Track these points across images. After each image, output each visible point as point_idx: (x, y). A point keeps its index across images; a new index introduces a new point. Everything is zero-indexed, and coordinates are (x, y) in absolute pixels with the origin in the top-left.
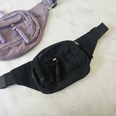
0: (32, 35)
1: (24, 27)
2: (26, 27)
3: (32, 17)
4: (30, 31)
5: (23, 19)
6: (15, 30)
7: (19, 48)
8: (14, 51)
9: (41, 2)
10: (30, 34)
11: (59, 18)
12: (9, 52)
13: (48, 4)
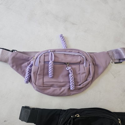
0: (79, 83)
1: (77, 70)
2: (79, 72)
3: (91, 64)
4: (81, 78)
5: (82, 62)
6: (68, 70)
7: (60, 90)
8: (54, 91)
9: (108, 52)
10: (79, 81)
11: (115, 77)
12: (50, 88)
13: (113, 58)
